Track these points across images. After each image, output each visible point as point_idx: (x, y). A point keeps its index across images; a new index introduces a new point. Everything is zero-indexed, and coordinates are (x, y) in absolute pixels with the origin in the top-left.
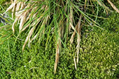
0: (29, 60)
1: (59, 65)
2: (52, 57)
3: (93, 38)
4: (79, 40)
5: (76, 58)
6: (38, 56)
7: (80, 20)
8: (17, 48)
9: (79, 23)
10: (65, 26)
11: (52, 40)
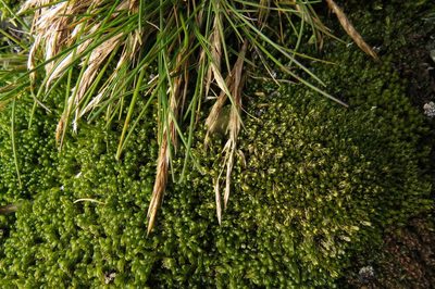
0: (76, 169)
1: (164, 203)
2: (144, 170)
3: (278, 122)
4: (234, 124)
5: (222, 184)
6: (100, 165)
7: (241, 57)
8: (40, 129)
9: (239, 68)
10: (193, 75)
11: (149, 115)
